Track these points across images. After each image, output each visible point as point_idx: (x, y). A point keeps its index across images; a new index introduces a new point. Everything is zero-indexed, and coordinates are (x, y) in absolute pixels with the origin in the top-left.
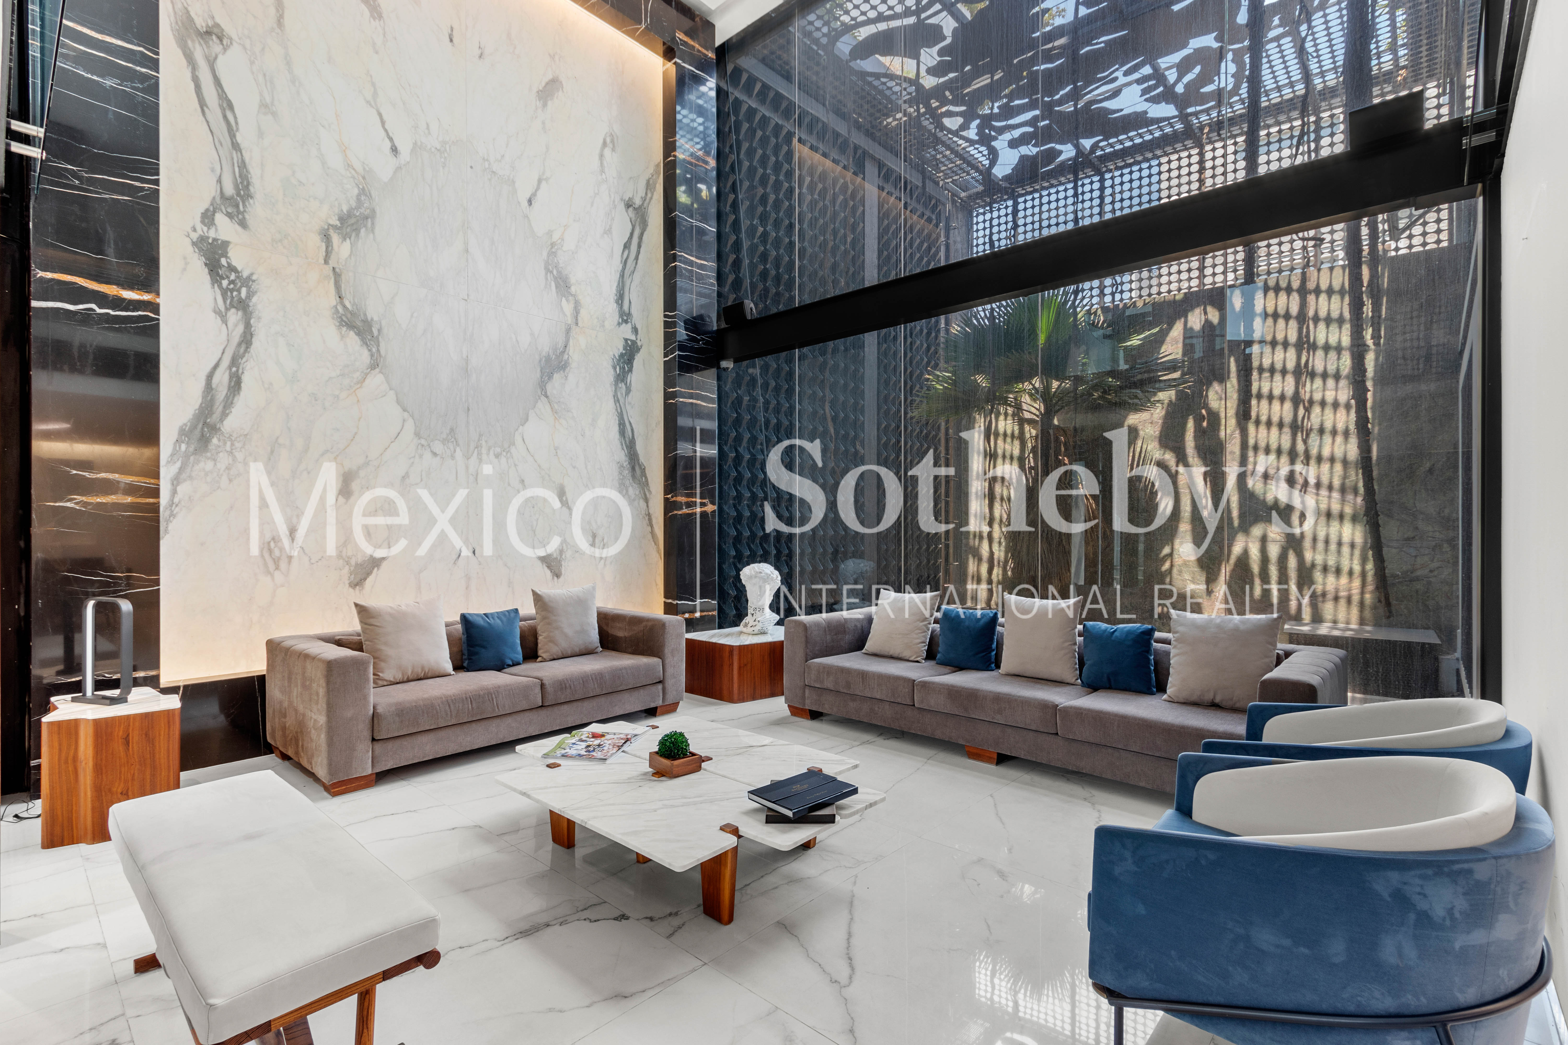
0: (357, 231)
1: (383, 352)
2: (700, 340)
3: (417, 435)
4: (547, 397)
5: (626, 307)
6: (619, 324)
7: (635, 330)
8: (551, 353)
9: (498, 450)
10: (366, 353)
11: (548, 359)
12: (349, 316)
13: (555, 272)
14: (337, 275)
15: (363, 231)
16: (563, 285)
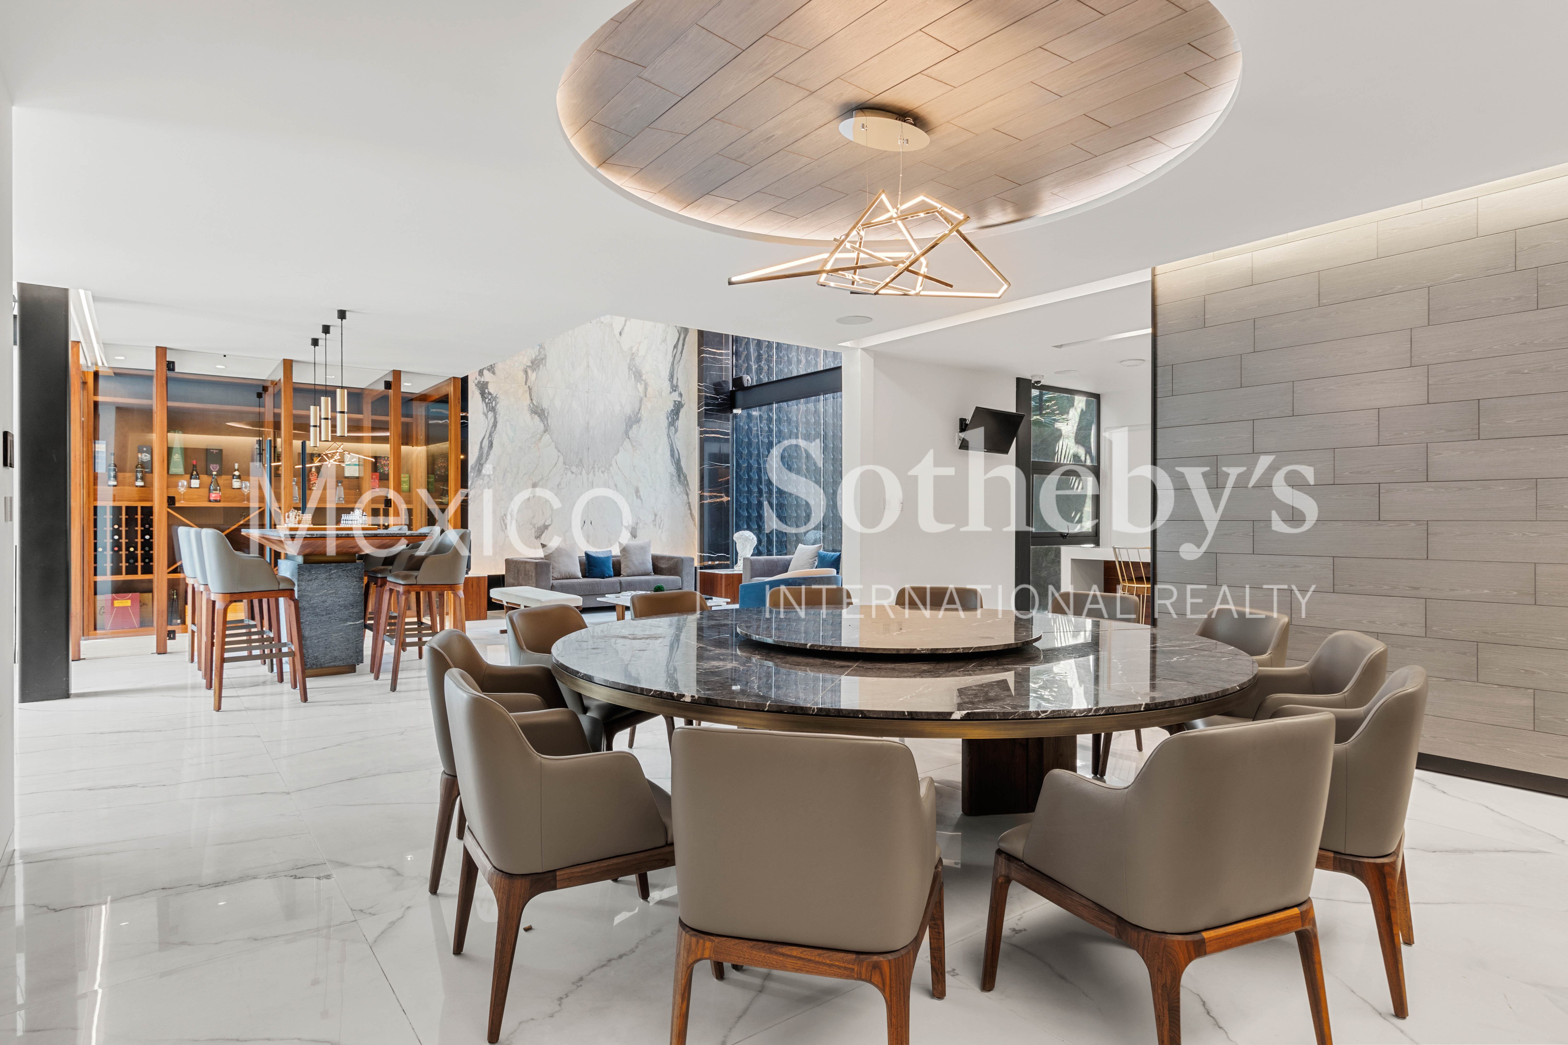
0: (539, 366)
1: (549, 424)
2: (719, 399)
3: (565, 463)
4: (629, 438)
5: (675, 382)
6: (671, 393)
7: (681, 395)
8: (631, 414)
9: (603, 469)
10: (542, 425)
11: (630, 418)
12: (535, 408)
13: (634, 369)
14: (530, 389)
15: (541, 366)
16: (638, 375)
